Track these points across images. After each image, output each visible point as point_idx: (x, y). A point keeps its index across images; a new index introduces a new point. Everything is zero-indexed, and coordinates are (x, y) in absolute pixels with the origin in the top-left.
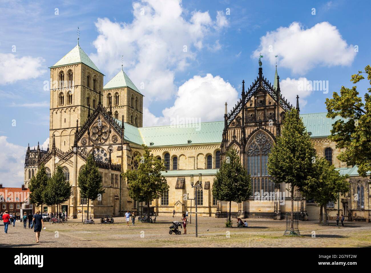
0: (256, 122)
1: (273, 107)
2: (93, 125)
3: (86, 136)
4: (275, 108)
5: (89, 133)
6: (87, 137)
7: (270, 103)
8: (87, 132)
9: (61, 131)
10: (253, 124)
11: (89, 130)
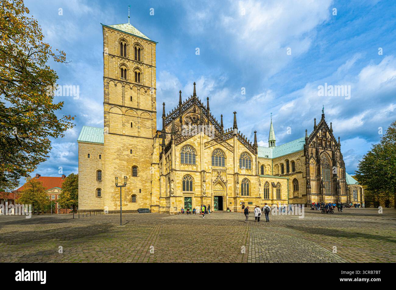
0: (322, 147)
1: (330, 140)
2: (187, 114)
3: (178, 123)
4: (331, 141)
5: (181, 121)
6: (179, 125)
7: (328, 137)
8: (178, 119)
9: (124, 109)
10: (321, 148)
11: (181, 117)
